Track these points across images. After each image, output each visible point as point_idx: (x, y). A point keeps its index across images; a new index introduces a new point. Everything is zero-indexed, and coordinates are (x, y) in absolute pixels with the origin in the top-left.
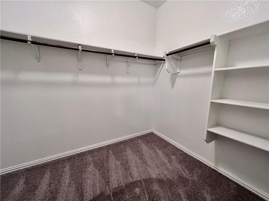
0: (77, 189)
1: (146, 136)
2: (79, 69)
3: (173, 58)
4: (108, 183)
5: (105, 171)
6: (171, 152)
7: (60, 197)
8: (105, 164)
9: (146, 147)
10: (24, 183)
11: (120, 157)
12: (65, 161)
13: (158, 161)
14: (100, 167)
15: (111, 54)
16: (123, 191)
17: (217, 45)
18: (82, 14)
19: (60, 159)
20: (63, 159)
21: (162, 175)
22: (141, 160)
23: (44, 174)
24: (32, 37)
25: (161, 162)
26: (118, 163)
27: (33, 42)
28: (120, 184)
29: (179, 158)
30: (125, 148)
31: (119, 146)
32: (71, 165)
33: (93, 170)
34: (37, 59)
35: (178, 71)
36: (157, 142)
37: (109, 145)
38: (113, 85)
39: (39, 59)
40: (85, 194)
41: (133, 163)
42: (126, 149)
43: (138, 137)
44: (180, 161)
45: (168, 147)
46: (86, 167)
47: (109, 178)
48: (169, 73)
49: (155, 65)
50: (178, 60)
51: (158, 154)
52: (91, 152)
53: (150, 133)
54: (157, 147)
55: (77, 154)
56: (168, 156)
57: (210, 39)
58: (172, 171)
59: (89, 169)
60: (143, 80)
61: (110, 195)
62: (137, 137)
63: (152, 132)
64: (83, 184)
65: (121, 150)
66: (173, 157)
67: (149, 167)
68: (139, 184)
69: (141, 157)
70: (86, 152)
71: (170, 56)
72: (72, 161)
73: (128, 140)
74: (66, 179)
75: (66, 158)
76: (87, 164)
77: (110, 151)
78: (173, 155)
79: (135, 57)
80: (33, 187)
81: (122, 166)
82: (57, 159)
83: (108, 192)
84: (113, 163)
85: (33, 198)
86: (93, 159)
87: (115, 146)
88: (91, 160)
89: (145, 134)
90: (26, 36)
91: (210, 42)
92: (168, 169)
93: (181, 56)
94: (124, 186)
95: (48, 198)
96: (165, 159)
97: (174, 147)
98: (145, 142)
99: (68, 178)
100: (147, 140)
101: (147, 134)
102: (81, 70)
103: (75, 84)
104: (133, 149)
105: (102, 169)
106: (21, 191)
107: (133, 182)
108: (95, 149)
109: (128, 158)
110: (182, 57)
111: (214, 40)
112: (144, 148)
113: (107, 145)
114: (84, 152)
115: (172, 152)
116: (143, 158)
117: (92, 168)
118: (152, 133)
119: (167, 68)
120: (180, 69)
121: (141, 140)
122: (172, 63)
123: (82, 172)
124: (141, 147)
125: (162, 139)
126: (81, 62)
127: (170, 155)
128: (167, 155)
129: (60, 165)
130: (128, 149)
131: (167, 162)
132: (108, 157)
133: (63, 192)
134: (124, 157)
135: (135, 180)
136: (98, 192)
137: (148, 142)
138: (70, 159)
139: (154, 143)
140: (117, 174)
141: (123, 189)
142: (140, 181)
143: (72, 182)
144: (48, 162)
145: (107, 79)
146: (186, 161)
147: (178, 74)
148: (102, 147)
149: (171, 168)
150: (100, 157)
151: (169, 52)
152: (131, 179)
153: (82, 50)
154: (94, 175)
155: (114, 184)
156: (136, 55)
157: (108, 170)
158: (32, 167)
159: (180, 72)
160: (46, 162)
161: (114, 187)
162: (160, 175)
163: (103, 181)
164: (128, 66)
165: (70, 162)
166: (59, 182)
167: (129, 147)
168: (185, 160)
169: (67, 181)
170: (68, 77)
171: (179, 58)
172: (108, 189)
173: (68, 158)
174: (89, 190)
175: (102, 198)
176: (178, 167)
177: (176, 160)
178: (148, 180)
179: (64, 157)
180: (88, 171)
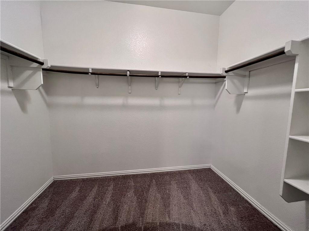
0: (114, 211)
1: (200, 171)
2: (129, 93)
3: (237, 75)
4: (142, 214)
5: (143, 201)
6: (231, 201)
7: (99, 213)
8: (144, 193)
9: (197, 185)
10: (79, 191)
11: (162, 190)
12: (111, 181)
13: (208, 207)
14: (139, 195)
15: (158, 76)
16: (156, 229)
17: (298, 55)
18: (134, 41)
19: (107, 177)
20: (110, 178)
21: (208, 228)
22: (185, 199)
23: (93, 188)
24: (92, 69)
25: (212, 210)
26: (159, 196)
27: (92, 74)
28: (154, 220)
29: (242, 212)
30: (170, 180)
31: (164, 177)
32: (115, 185)
33: (132, 196)
34: (97, 86)
35: (245, 91)
36: (213, 182)
37: (154, 173)
38: (162, 108)
39: (98, 86)
40: (119, 218)
41: (175, 201)
42: (171, 182)
43: (190, 171)
44: (242, 218)
45: (227, 193)
46: (126, 191)
47: (145, 209)
48: (230, 94)
49: (216, 83)
50: (244, 76)
51: (210, 198)
52: (135, 177)
53: (206, 169)
54: (211, 188)
55: (123, 175)
56: (225, 205)
57: (284, 48)
58: (225, 227)
59: (128, 194)
60: (199, 102)
61: (141, 228)
62: (188, 170)
63: (210, 168)
64: (120, 207)
65: (165, 181)
66: (232, 209)
67: (194, 211)
68: (175, 228)
69: (187, 196)
70: (130, 175)
71: (230, 73)
72: (117, 182)
73: (176, 172)
74: (108, 198)
75: (112, 177)
76: (128, 188)
77: (154, 180)
78: (233, 205)
79: (186, 77)
80: (83, 197)
81: (162, 201)
82: (106, 177)
83: (140, 225)
84: (154, 194)
85: (81, 206)
86: (135, 185)
87: (160, 175)
88: (133, 185)
89: (200, 169)
90: (88, 69)
91: (285, 51)
92: (219, 222)
93: (250, 71)
94: (158, 224)
95: (90, 210)
96: (219, 208)
97: (238, 195)
98: (197, 179)
99: (109, 197)
100: (201, 176)
101: (203, 169)
102: (130, 93)
103: (125, 107)
104: (179, 184)
105: (140, 198)
106: (75, 197)
107: (170, 223)
108: (140, 175)
109: (171, 194)
110: (251, 73)
111: (291, 49)
112: (194, 186)
113: (152, 173)
114: (129, 175)
115: (233, 201)
116: (190, 198)
117: (132, 194)
118: (210, 170)
119: (226, 88)
120: (248, 88)
121: (192, 175)
122: (236, 81)
123: (122, 195)
124: (191, 184)
125: (222, 179)
126: (130, 86)
127: (228, 205)
128: (223, 203)
129: (107, 182)
130: (173, 182)
131: (221, 212)
132: (149, 186)
133: (103, 209)
134: (167, 191)
135: (172, 221)
136: (131, 221)
137: (201, 180)
138: (116, 179)
139: (209, 183)
140: (155, 208)
141: (156, 227)
142: (178, 225)
143: (112, 202)
144: (98, 177)
145: (155, 102)
146: (253, 220)
147: (246, 94)
148: (146, 174)
149: (224, 222)
150: (142, 184)
151: (229, 68)
152: (168, 219)
153: (130, 76)
154: (132, 202)
155: (149, 219)
156: (187, 75)
157: (146, 201)
158: (87, 178)
159: (248, 92)
160: (97, 177)
161: (148, 221)
162: (206, 226)
163: (138, 211)
164: (180, 87)
165: (115, 182)
166: (102, 199)
167: (176, 180)
168: (251, 218)
169: (108, 200)
170: (119, 101)
171: (247, 73)
172: (140, 221)
173: (114, 177)
174: (123, 216)
175: (133, 228)
176: (237, 225)
177: (235, 213)
178: (188, 228)
179: (111, 176)
180: (127, 195)
